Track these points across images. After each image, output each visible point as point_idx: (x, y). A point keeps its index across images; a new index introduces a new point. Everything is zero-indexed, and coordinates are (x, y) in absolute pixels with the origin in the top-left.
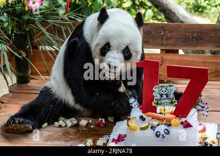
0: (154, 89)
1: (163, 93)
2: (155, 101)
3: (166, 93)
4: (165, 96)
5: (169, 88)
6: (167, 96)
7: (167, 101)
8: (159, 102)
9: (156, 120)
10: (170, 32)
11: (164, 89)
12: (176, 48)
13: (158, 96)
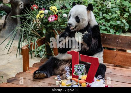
0: (75, 66)
1: (79, 69)
2: (75, 72)
3: (80, 69)
4: (79, 70)
5: (82, 66)
6: (81, 71)
7: (80, 73)
8: (77, 73)
9: (76, 82)
10: (121, 40)
11: (79, 67)
12: (126, 49)
13: (77, 70)
